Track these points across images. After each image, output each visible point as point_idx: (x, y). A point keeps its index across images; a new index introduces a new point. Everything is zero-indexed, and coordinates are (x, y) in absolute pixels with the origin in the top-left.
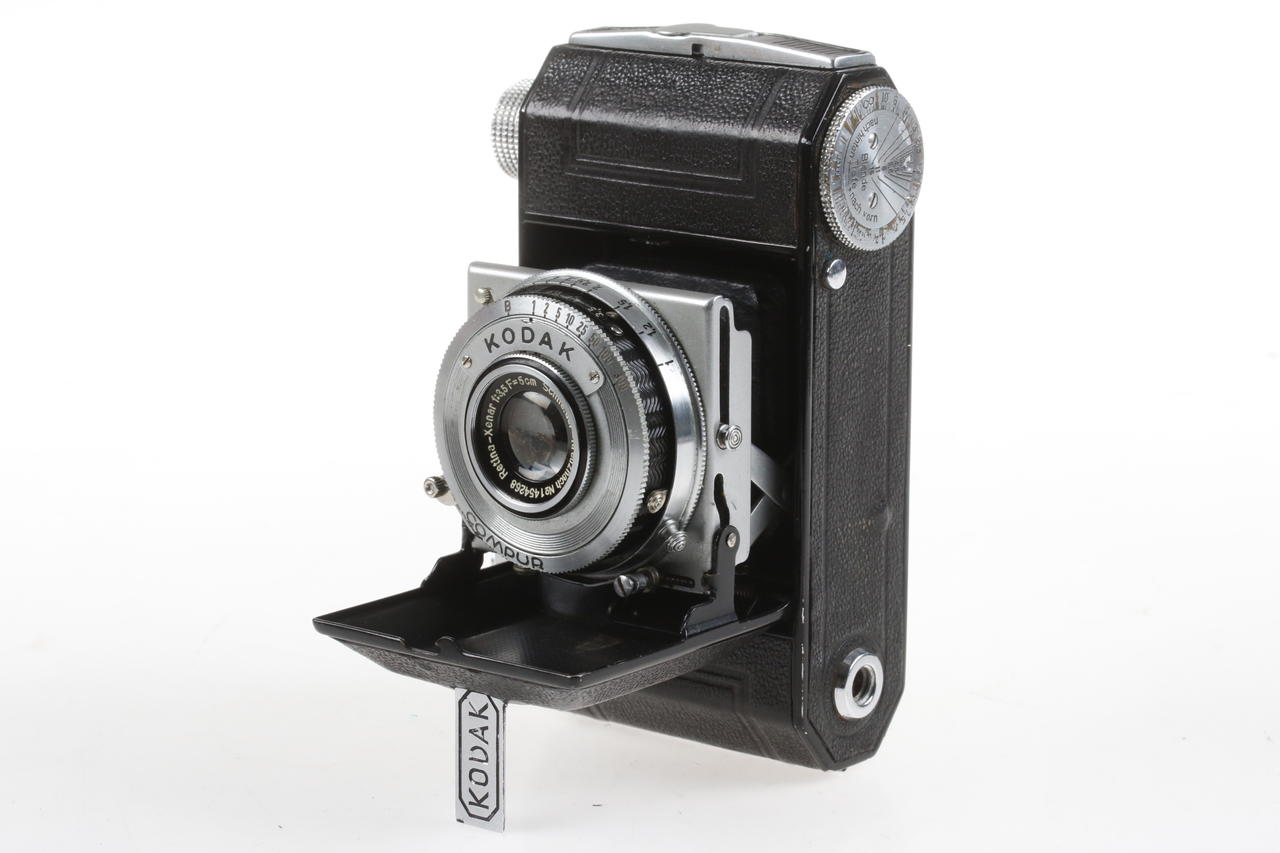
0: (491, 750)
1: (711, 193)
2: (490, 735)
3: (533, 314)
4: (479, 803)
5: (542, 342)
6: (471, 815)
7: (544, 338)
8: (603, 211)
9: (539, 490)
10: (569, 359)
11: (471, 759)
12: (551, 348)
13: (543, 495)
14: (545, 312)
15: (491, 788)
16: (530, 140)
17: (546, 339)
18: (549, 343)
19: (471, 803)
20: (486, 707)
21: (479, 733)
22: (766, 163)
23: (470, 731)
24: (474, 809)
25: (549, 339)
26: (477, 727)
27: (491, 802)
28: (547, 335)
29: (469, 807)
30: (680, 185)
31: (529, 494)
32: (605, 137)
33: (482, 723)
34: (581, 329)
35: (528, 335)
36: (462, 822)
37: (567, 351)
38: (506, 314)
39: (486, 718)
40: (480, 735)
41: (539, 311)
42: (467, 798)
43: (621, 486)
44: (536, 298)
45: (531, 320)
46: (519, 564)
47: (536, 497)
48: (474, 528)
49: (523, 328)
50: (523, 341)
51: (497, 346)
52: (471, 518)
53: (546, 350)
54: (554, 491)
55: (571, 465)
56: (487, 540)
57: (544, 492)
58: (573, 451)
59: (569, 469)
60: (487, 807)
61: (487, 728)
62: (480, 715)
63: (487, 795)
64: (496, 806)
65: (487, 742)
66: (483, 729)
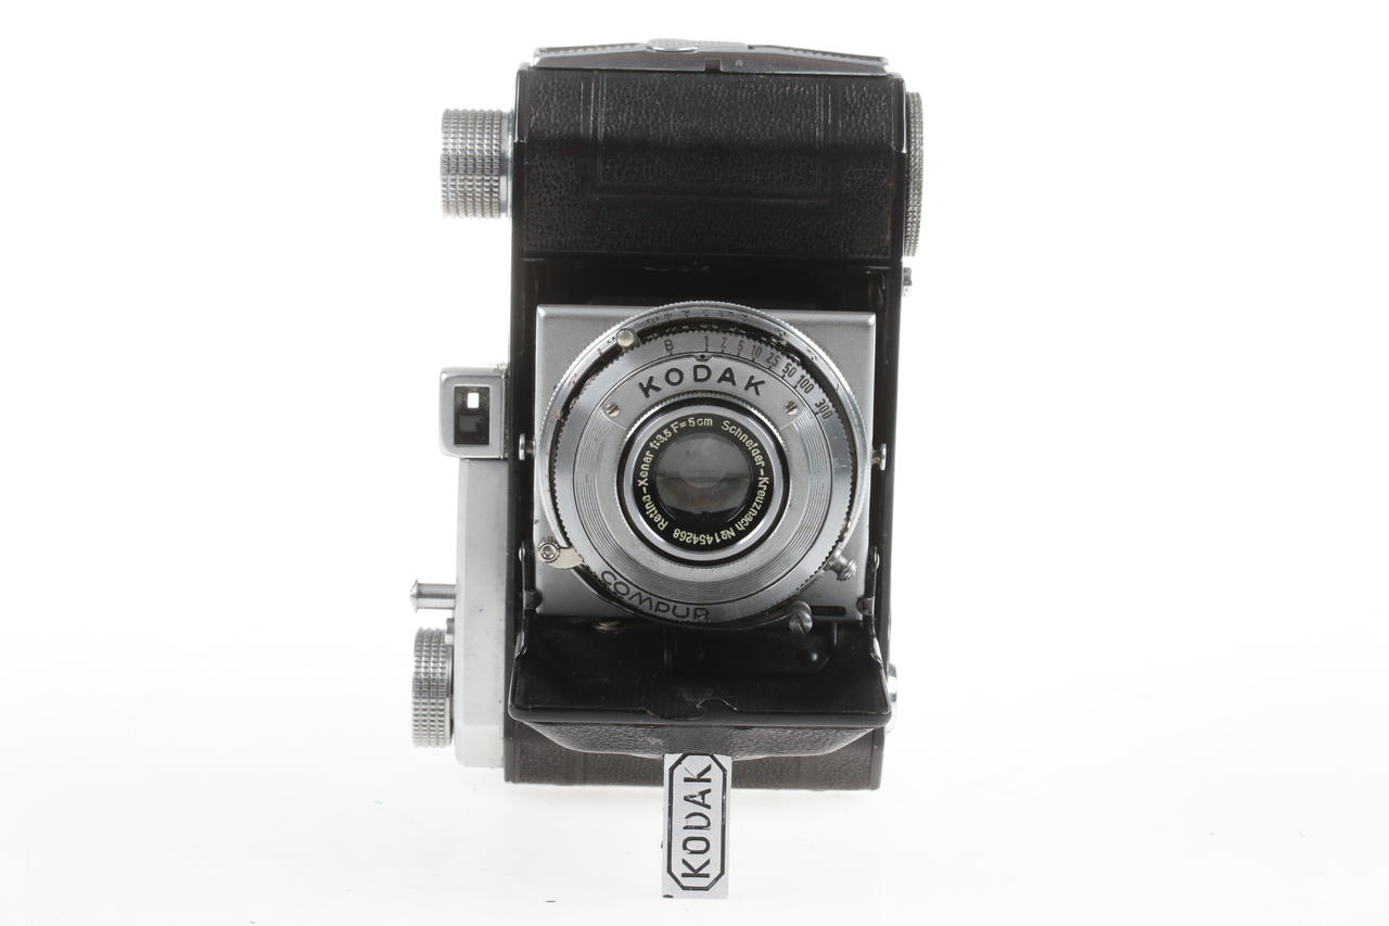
0: (714, 814)
2: (713, 801)
3: (706, 350)
4: (696, 873)
5: (723, 378)
6: (684, 888)
7: (725, 374)
9: (712, 535)
10: (757, 393)
11: (686, 828)
12: (732, 384)
13: (718, 541)
14: (723, 346)
15: (714, 855)
17: (728, 375)
18: (731, 380)
19: (684, 875)
20: (708, 769)
21: (699, 799)
23: (686, 799)
24: (686, 882)
25: (732, 375)
26: (694, 793)
27: (713, 870)
28: (729, 371)
29: (681, 880)
31: (699, 542)
33: (703, 786)
34: (772, 360)
35: (702, 373)
36: (671, 897)
37: (756, 385)
38: (668, 354)
39: (709, 780)
40: (701, 801)
41: (715, 346)
42: (678, 869)
43: (820, 519)
44: (708, 333)
45: (701, 357)
46: (674, 618)
47: (709, 543)
48: (612, 588)
49: (696, 367)
50: (696, 379)
51: (657, 389)
52: (608, 578)
53: (726, 386)
54: (733, 534)
55: (758, 504)
56: (630, 599)
57: (720, 536)
58: (762, 489)
59: (755, 508)
60: (707, 876)
61: (709, 791)
62: (699, 779)
63: (708, 863)
64: (719, 872)
65: (709, 807)
66: (703, 794)
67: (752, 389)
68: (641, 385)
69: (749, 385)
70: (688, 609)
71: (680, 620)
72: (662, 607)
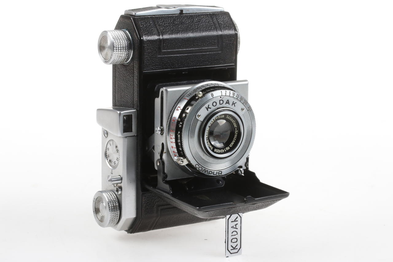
0: (238, 231)
1: (208, 53)
2: (238, 226)
3: (222, 95)
4: (234, 248)
5: (227, 103)
6: (231, 253)
7: (227, 101)
8: (171, 66)
9: (224, 149)
10: (235, 106)
11: (232, 236)
12: (229, 104)
13: (225, 151)
14: (226, 94)
15: (239, 242)
16: (145, 48)
17: (228, 102)
18: (229, 103)
19: (231, 250)
20: (237, 218)
22: (225, 41)
23: (232, 227)
24: (232, 252)
26: (234, 225)
27: (238, 247)
28: (228, 100)
30: (197, 52)
31: (221, 152)
32: (172, 42)
33: (236, 223)
34: (237, 96)
35: (221, 102)
38: (212, 97)
39: (237, 221)
40: (235, 227)
41: (224, 94)
44: (222, 90)
45: (221, 97)
46: (213, 175)
47: (223, 152)
48: (198, 169)
49: (220, 101)
50: (220, 104)
51: (210, 108)
52: (197, 166)
53: (227, 105)
54: (229, 148)
55: (235, 138)
56: (202, 171)
57: (226, 149)
58: (236, 134)
59: (234, 140)
60: (237, 249)
61: (237, 224)
62: (235, 221)
63: (237, 245)
64: (240, 247)
65: (237, 229)
66: (236, 225)
67: (234, 105)
68: (206, 107)
69: (233, 104)
70: (217, 172)
71: (215, 175)
72: (211, 173)
